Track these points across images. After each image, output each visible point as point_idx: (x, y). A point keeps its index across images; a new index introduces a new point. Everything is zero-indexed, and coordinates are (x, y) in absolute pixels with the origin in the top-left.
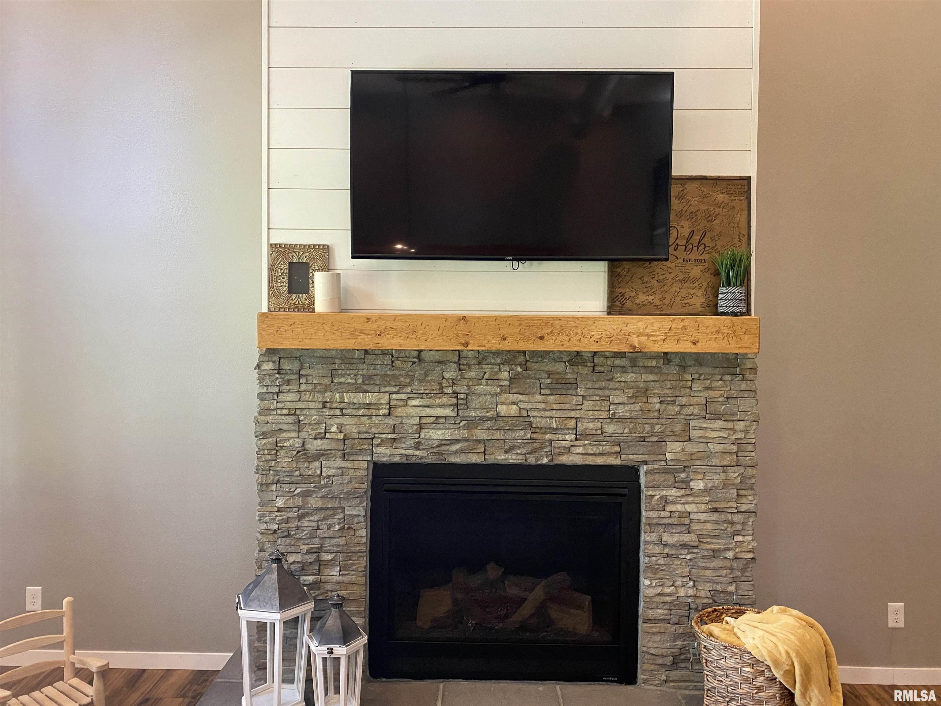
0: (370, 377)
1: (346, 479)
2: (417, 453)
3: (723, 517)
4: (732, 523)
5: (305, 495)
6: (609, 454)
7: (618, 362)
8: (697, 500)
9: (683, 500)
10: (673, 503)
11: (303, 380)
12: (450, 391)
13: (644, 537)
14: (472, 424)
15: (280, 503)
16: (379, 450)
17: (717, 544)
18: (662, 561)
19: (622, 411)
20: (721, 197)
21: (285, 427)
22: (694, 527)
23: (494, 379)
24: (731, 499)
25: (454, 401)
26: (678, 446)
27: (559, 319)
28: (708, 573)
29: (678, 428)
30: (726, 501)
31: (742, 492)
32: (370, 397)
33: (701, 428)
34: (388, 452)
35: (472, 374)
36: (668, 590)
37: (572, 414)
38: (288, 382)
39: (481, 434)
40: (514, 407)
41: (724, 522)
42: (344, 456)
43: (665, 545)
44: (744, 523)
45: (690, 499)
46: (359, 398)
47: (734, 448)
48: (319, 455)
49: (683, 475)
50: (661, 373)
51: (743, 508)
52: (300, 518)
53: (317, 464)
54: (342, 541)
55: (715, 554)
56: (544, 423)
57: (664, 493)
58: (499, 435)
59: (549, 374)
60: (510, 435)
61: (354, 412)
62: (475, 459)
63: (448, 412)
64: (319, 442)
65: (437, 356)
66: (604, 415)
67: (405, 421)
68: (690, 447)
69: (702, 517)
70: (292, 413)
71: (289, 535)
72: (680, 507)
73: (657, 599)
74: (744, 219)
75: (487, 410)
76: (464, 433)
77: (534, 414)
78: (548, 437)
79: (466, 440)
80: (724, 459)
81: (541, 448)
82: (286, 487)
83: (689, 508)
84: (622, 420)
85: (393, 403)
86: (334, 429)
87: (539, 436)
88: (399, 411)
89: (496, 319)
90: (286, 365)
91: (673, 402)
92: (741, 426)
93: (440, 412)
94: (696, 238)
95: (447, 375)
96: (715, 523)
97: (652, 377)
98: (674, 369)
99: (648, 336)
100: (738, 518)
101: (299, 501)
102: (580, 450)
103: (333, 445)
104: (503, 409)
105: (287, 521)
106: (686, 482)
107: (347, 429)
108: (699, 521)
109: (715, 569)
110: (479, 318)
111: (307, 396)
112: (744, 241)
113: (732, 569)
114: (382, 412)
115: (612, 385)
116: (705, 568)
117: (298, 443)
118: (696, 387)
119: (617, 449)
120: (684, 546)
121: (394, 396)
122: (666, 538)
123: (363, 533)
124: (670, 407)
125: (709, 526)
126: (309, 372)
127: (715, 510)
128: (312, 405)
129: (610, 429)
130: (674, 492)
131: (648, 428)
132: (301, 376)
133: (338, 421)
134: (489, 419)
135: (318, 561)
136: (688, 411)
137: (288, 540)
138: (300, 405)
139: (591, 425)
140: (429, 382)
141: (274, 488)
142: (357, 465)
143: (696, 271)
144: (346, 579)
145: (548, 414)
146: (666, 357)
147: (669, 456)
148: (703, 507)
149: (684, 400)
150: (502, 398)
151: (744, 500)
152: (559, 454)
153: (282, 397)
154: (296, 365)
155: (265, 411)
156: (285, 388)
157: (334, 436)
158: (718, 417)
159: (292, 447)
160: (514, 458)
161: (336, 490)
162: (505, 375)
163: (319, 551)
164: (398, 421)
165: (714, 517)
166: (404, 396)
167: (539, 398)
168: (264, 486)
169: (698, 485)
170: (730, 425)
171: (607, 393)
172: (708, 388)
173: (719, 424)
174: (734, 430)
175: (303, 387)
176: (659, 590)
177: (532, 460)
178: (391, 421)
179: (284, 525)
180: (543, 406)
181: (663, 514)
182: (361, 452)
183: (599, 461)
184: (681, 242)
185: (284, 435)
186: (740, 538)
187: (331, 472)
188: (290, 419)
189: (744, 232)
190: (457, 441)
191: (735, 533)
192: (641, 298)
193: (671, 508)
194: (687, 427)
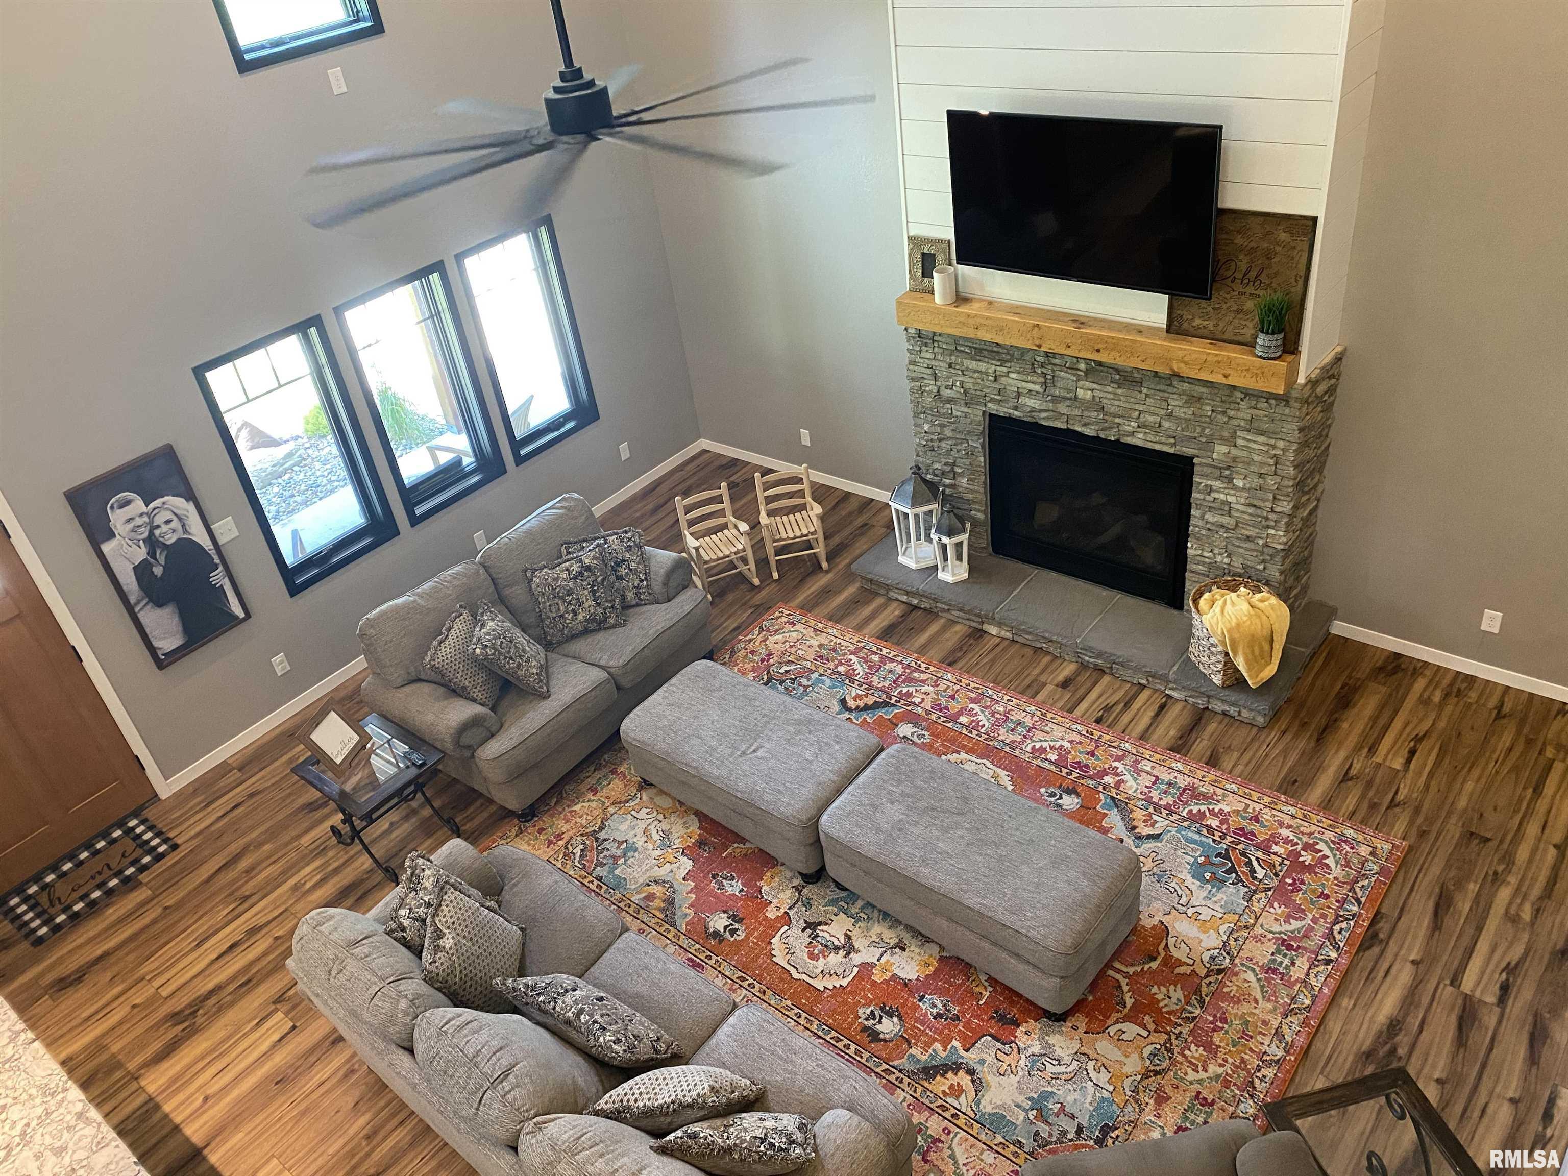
1: (972, 421)
2: (1016, 413)
3: (1259, 512)
4: (1267, 519)
5: (942, 426)
6: (1165, 443)
8: (1238, 494)
9: (1226, 491)
10: (1218, 492)
11: (936, 344)
12: (1039, 371)
13: (1193, 512)
14: (1056, 400)
15: (926, 427)
16: (989, 405)
17: (1251, 532)
18: (1203, 532)
19: (1178, 412)
20: (1284, 236)
21: (925, 376)
22: (1234, 513)
24: (1268, 500)
25: (1042, 380)
26: (1224, 449)
28: (1241, 551)
29: (1226, 434)
30: (1264, 500)
31: (1278, 497)
32: (982, 366)
33: (1244, 439)
34: (995, 408)
35: (1057, 361)
36: (1207, 555)
37: (1137, 407)
38: (926, 345)
39: (1063, 409)
40: (1089, 392)
41: (1259, 516)
42: (967, 404)
43: (1211, 522)
44: (1277, 521)
45: (1232, 492)
46: (973, 365)
47: (1272, 462)
48: (949, 401)
49: (1227, 472)
51: (1278, 509)
52: (940, 440)
54: (968, 462)
55: (1248, 538)
56: (1112, 410)
57: (1209, 482)
58: (1077, 412)
59: (1119, 372)
60: (1086, 414)
61: (971, 374)
62: (1060, 425)
63: (1037, 388)
64: (949, 391)
66: (1163, 412)
67: (1007, 387)
68: (1234, 452)
69: (1241, 508)
70: (930, 367)
71: (933, 450)
72: (1222, 497)
73: (1199, 558)
74: (1304, 260)
75: (1069, 391)
76: (1051, 406)
77: (1105, 401)
78: (1117, 420)
79: (1053, 411)
80: (1262, 468)
81: (1111, 428)
82: (930, 418)
83: (1230, 499)
84: (1177, 419)
85: (998, 373)
86: (958, 384)
87: (1110, 419)
88: (1003, 380)
89: (1062, 330)
90: (924, 332)
91: (1224, 413)
92: (1281, 444)
93: (1031, 386)
94: (1253, 274)
96: (1251, 515)
99: (1186, 363)
100: (1273, 516)
101: (938, 429)
102: (1141, 436)
103: (958, 396)
104: (1080, 393)
105: (932, 440)
106: (1230, 480)
107: (967, 386)
108: (1238, 511)
109: (1247, 549)
111: (940, 356)
112: (1301, 282)
113: (1262, 553)
114: (990, 378)
115: (1170, 389)
116: (1238, 547)
117: (935, 389)
118: (1244, 404)
119: (1172, 441)
120: (1223, 526)
121: (998, 368)
122: (1208, 516)
124: (1220, 417)
125: (1246, 517)
127: (1252, 505)
128: (942, 364)
129: (1166, 424)
130: (1218, 484)
131: (1199, 429)
132: (934, 341)
133: (961, 379)
134: (1070, 399)
135: (952, 470)
136: (1236, 422)
137: (933, 453)
138: (935, 362)
139: (1152, 418)
140: (1024, 362)
141: (922, 417)
142: (976, 412)
143: (1249, 305)
144: (973, 488)
145: (1117, 403)
146: (1200, 381)
147: (1215, 456)
148: (1243, 501)
149: (1232, 413)
150: (1081, 383)
151: (1280, 503)
152: (1124, 435)
153: (923, 354)
155: (913, 363)
156: (925, 348)
157: (958, 389)
158: (1262, 433)
159: (931, 391)
160: (1089, 431)
161: (963, 427)
163: (954, 464)
164: (1002, 387)
165: (1251, 510)
166: (1005, 370)
167: (1110, 389)
168: (916, 415)
169: (1240, 483)
170: (1272, 442)
171: (1166, 395)
172: (1254, 407)
173: (1261, 439)
174: (1274, 447)
175: (937, 350)
176: (1199, 552)
177: (1103, 435)
178: (997, 386)
179: (929, 443)
180: (1112, 396)
181: (1208, 498)
182: (978, 404)
183: (1157, 447)
184: (1239, 275)
185: (926, 382)
186: (1272, 532)
187: (959, 414)
188: (929, 371)
189: (1302, 273)
190: (1046, 410)
191: (1268, 527)
192: (1197, 322)
193: (1216, 495)
194: (1234, 436)
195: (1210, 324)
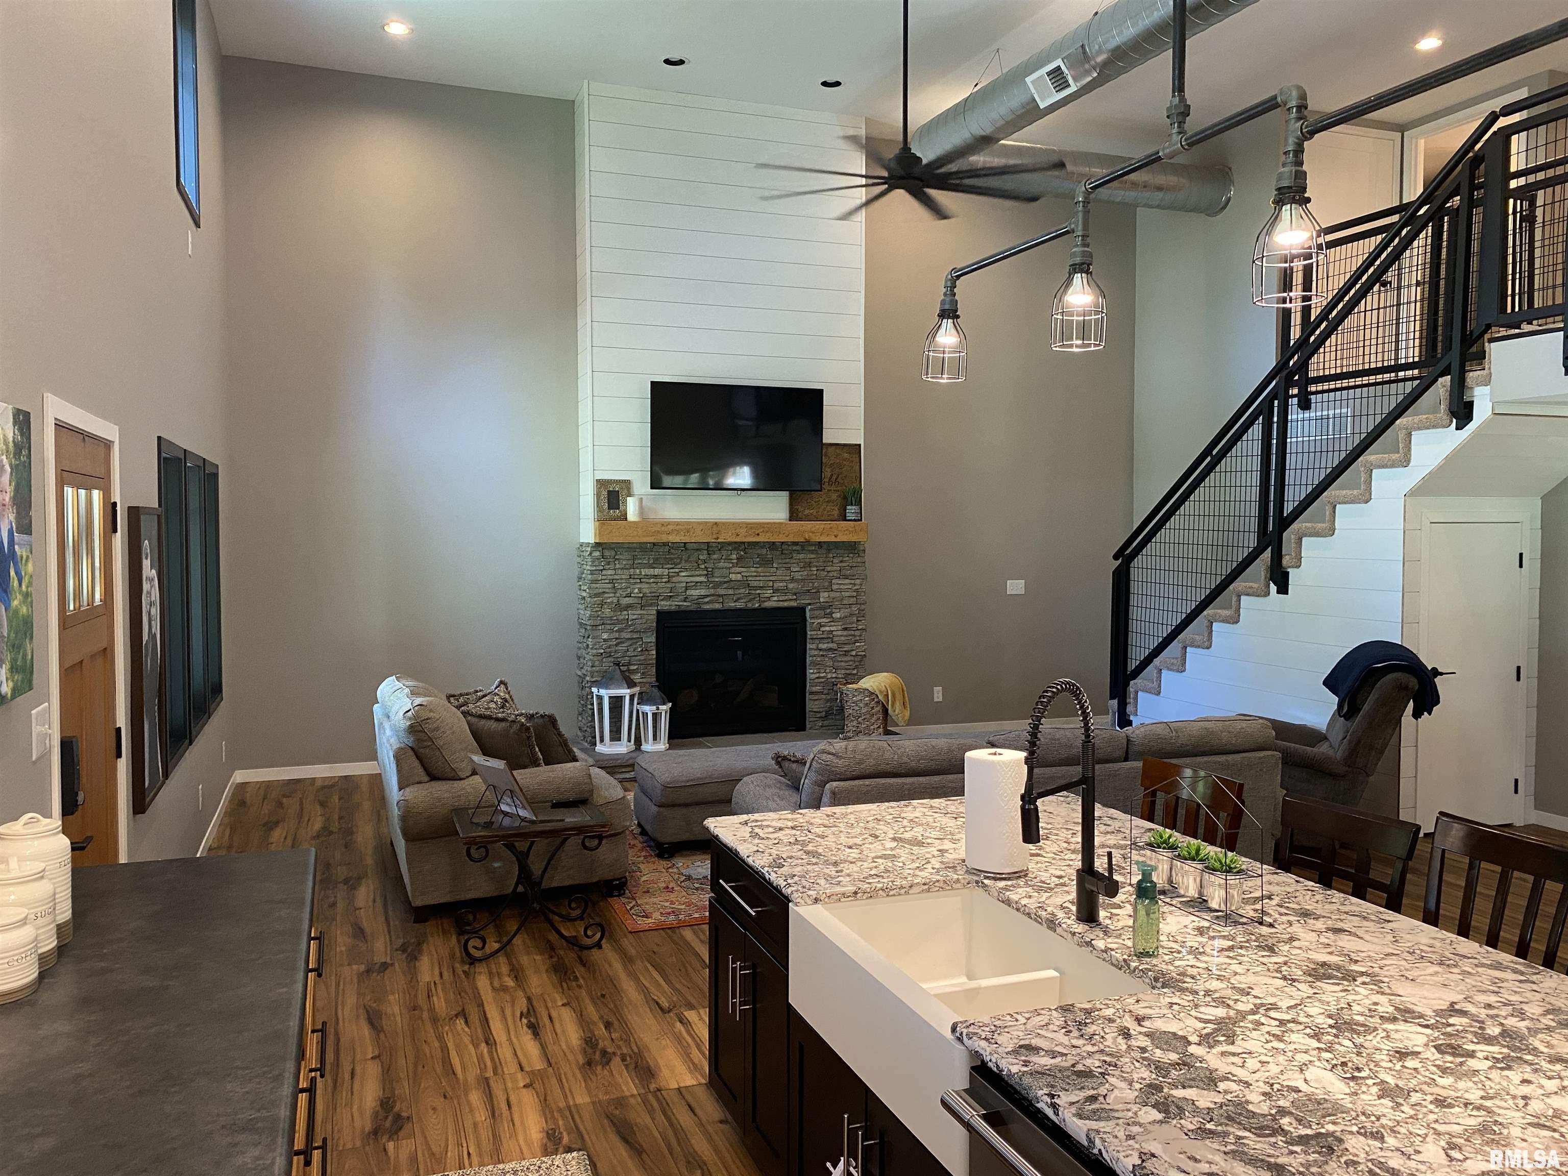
0: (657, 559)
1: (644, 621)
2: (685, 604)
3: (850, 633)
4: (854, 636)
6: (791, 600)
7: (795, 548)
8: (836, 624)
9: (829, 624)
10: (824, 626)
11: (617, 562)
12: (703, 566)
13: (808, 646)
14: (717, 585)
15: (605, 636)
16: (662, 603)
17: (847, 648)
18: (818, 659)
19: (798, 576)
20: (846, 455)
21: (607, 591)
22: (835, 639)
23: (728, 559)
24: (853, 623)
25: (705, 572)
26: (826, 594)
27: (768, 523)
28: (843, 664)
29: (826, 584)
30: (851, 624)
31: (859, 619)
32: (657, 571)
33: (838, 584)
34: (668, 603)
35: (715, 556)
36: (822, 675)
37: (771, 578)
38: (608, 564)
39: (721, 591)
40: (739, 575)
41: (850, 635)
42: (642, 607)
43: (820, 650)
44: (860, 636)
45: (833, 624)
46: (651, 572)
47: (855, 594)
48: (629, 607)
49: (828, 611)
50: (817, 553)
51: (860, 627)
52: (617, 645)
53: (625, 613)
54: (642, 658)
55: (846, 653)
56: (756, 584)
57: (819, 621)
58: (731, 592)
59: (759, 555)
60: (737, 592)
61: (648, 580)
62: (717, 606)
63: (703, 579)
64: (627, 599)
65: (695, 546)
66: (788, 578)
67: (678, 585)
68: (833, 594)
69: (839, 633)
70: (612, 582)
72: (827, 629)
73: (816, 681)
74: (858, 468)
75: (724, 577)
76: (712, 591)
77: (750, 579)
78: (758, 592)
79: (713, 595)
80: (850, 600)
81: (754, 598)
82: (608, 627)
83: (832, 629)
84: (797, 581)
85: (671, 574)
86: (636, 591)
87: (753, 592)
88: (674, 579)
89: (733, 524)
90: (607, 553)
91: (823, 570)
92: (858, 582)
93: (698, 579)
94: (834, 477)
95: (701, 557)
96: (846, 636)
97: (813, 556)
98: (823, 551)
99: (813, 533)
100: (857, 633)
101: (617, 635)
102: (775, 599)
103: (636, 601)
104: (733, 577)
105: (609, 647)
106: (831, 614)
107: (645, 590)
108: (838, 636)
109: (846, 662)
110: (724, 524)
111: (619, 572)
112: (858, 480)
114: (664, 580)
115: (792, 561)
117: (615, 600)
118: (836, 561)
119: (794, 597)
120: (830, 649)
121: (671, 570)
122: (821, 646)
123: (654, 652)
124: (822, 572)
125: (843, 638)
126: (621, 557)
127: (845, 629)
128: (623, 577)
129: (791, 586)
130: (824, 620)
131: (811, 585)
132: (616, 559)
133: (639, 586)
134: (726, 582)
135: (628, 670)
136: (831, 574)
138: (616, 577)
139: (781, 584)
140: (691, 562)
141: (600, 628)
142: (650, 612)
143: (834, 496)
144: (644, 680)
145: (758, 578)
146: (820, 544)
147: (822, 600)
148: (840, 628)
149: (829, 569)
150: (733, 570)
151: (860, 623)
152: (764, 602)
153: (604, 572)
154: (613, 553)
155: (595, 581)
156: (608, 567)
157: (636, 595)
158: (846, 577)
159: (611, 603)
160: (739, 605)
161: (639, 627)
162: (734, 556)
163: (629, 664)
164: (673, 585)
165: (845, 633)
166: (677, 570)
167: (753, 569)
168: (594, 627)
169: (837, 615)
170: (853, 582)
171: (789, 565)
172: (841, 562)
173: (847, 581)
174: (855, 584)
175: (618, 566)
176: (817, 675)
177: (749, 605)
178: (669, 585)
180: (755, 574)
181: (819, 633)
182: (651, 605)
183: (786, 604)
184: (826, 480)
185: (606, 595)
186: (858, 644)
187: (635, 617)
188: (610, 586)
189: (858, 475)
190: (707, 596)
191: (856, 642)
192: (807, 512)
193: (822, 629)
194: (831, 583)
195: (814, 512)
